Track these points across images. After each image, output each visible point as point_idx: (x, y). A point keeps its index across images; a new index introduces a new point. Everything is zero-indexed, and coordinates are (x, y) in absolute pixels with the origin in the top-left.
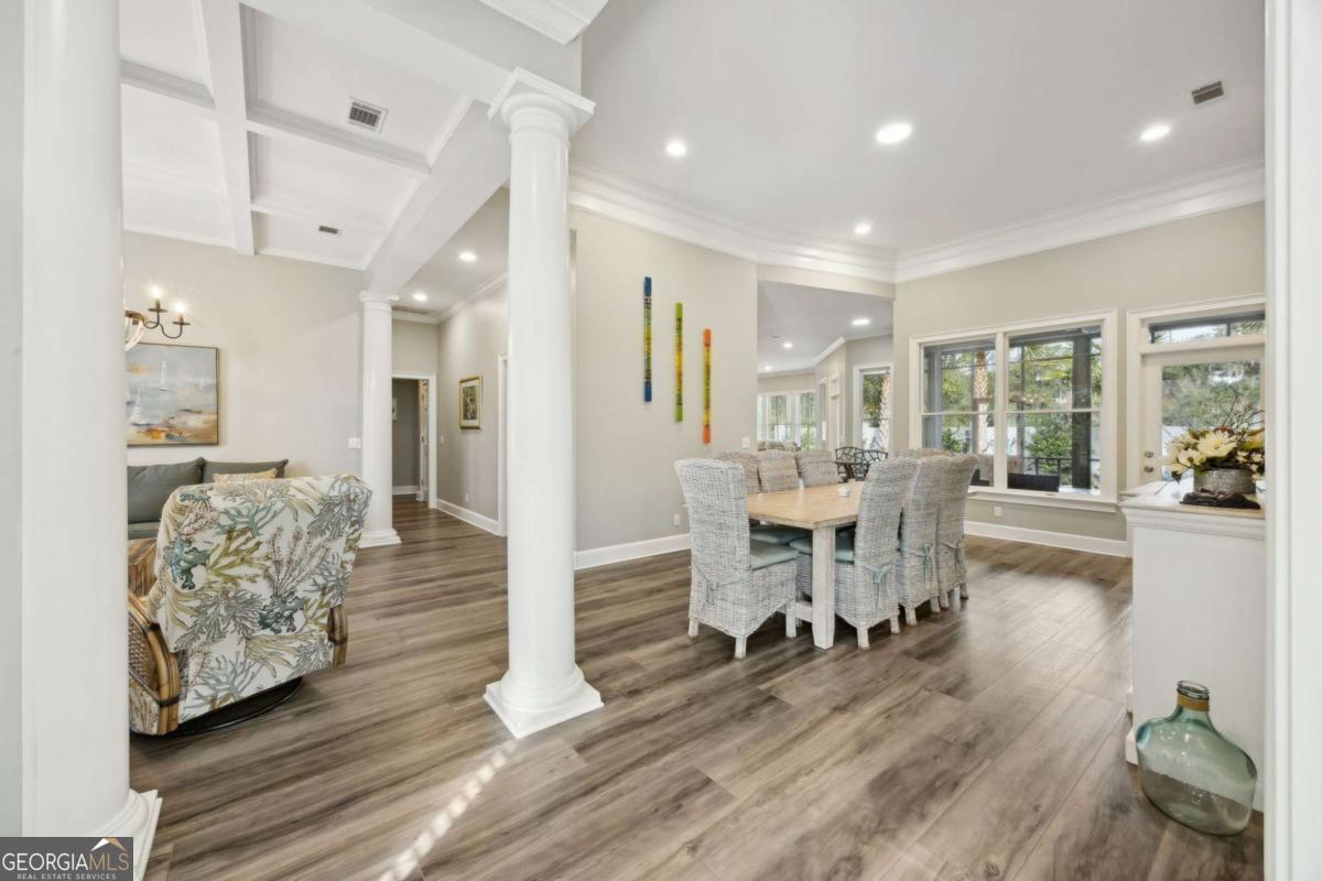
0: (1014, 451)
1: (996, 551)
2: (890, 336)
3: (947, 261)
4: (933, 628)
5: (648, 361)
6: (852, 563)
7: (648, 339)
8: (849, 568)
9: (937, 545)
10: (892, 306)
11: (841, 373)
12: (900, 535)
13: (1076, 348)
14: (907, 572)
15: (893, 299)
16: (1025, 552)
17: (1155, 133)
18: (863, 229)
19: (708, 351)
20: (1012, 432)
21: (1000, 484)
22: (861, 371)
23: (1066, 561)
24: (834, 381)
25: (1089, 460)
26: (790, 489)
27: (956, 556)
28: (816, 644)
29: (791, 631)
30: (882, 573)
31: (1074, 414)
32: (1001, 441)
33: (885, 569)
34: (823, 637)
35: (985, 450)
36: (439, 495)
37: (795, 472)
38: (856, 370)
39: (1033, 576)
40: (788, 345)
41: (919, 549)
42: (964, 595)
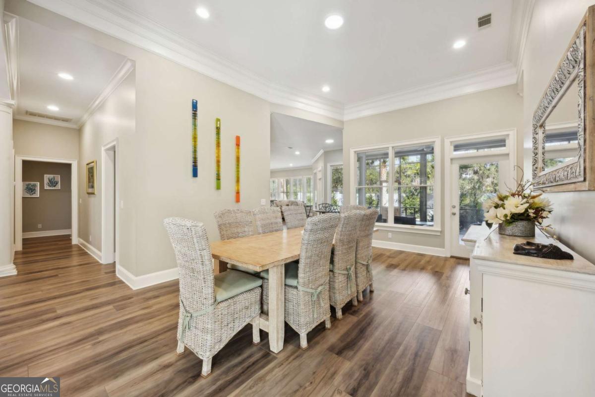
0: (396, 205)
1: (389, 257)
2: (342, 150)
3: (367, 111)
4: (353, 319)
5: (195, 152)
6: (296, 288)
7: (195, 138)
8: (294, 291)
9: (356, 263)
10: (342, 132)
11: (322, 167)
12: (332, 262)
13: (421, 158)
14: (337, 286)
15: (343, 129)
16: (402, 256)
17: (459, 44)
18: (326, 89)
19: (238, 148)
20: (396, 196)
21: (391, 222)
22: (331, 166)
23: (420, 261)
24: (320, 171)
25: (426, 208)
26: (277, 231)
27: (367, 268)
28: (271, 349)
29: (256, 338)
30: (317, 293)
31: (421, 187)
32: (391, 200)
33: (320, 289)
34: (276, 344)
35: (385, 204)
36: (80, 236)
37: (281, 220)
38: (329, 165)
39: (406, 272)
40: (297, 153)
41: (344, 270)
42: (372, 290)
